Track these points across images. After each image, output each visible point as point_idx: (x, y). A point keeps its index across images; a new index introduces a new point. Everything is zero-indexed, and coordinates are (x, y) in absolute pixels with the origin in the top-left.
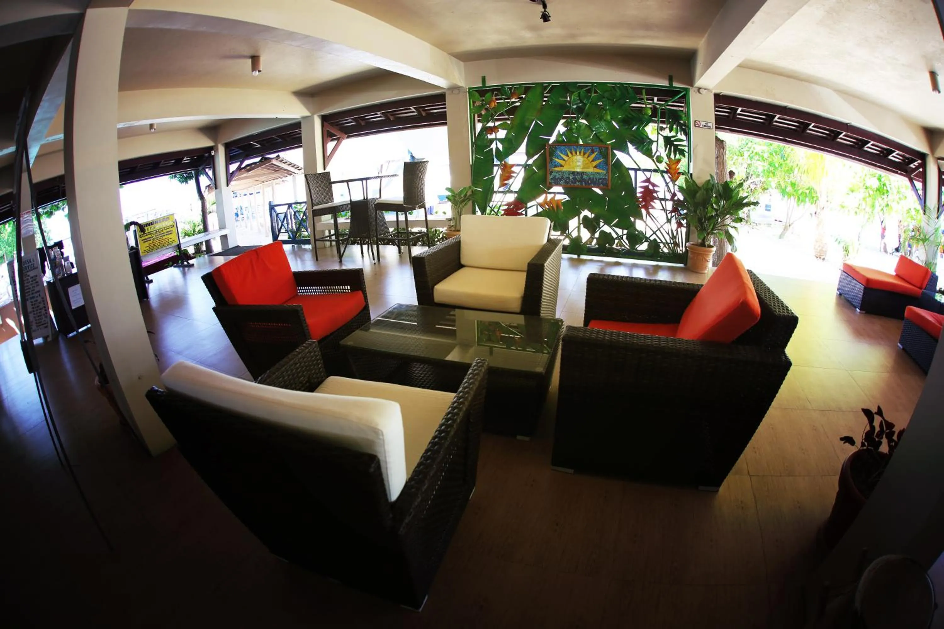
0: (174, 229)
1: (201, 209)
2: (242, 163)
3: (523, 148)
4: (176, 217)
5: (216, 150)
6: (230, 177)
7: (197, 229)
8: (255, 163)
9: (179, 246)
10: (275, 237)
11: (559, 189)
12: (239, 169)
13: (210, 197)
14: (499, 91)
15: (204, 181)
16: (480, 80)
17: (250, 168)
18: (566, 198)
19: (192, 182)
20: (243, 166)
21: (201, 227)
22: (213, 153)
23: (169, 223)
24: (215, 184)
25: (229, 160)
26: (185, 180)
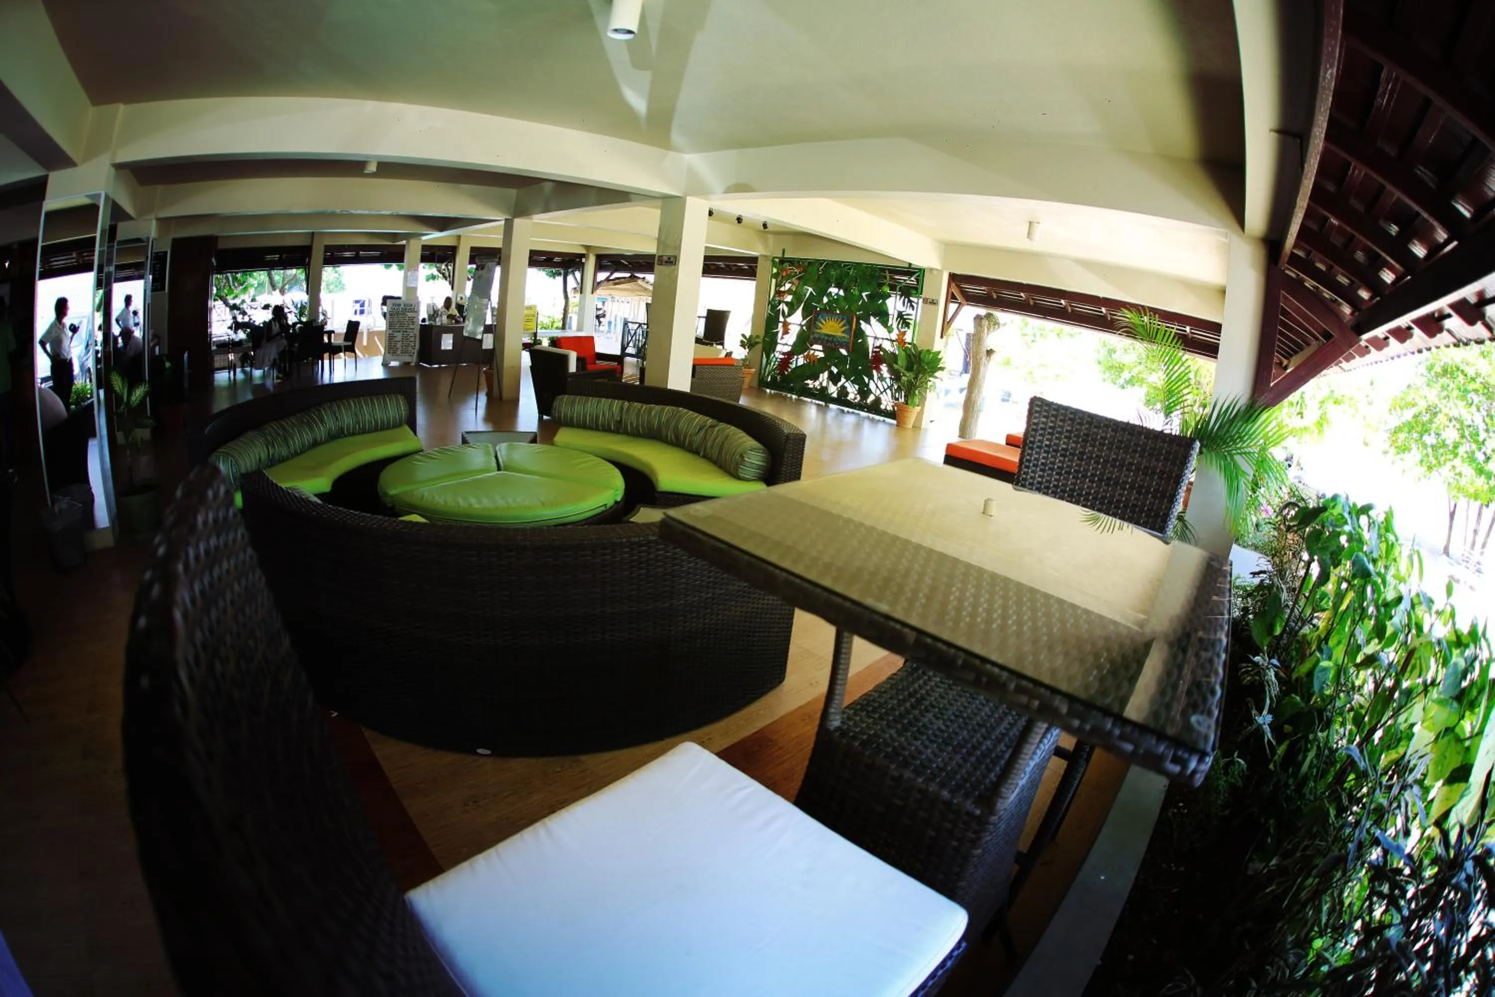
0: (534, 319)
1: (563, 307)
2: (612, 274)
3: (799, 312)
4: (538, 309)
5: (587, 259)
6: (596, 285)
7: (555, 325)
8: (625, 278)
9: (535, 335)
10: (623, 348)
11: (820, 347)
12: (608, 280)
13: (574, 299)
14: (792, 262)
15: (571, 282)
16: (781, 252)
17: (617, 281)
18: (821, 355)
19: (560, 279)
20: (611, 278)
21: (560, 325)
22: (583, 260)
23: (532, 312)
24: (581, 289)
25: (600, 267)
26: (554, 275)
